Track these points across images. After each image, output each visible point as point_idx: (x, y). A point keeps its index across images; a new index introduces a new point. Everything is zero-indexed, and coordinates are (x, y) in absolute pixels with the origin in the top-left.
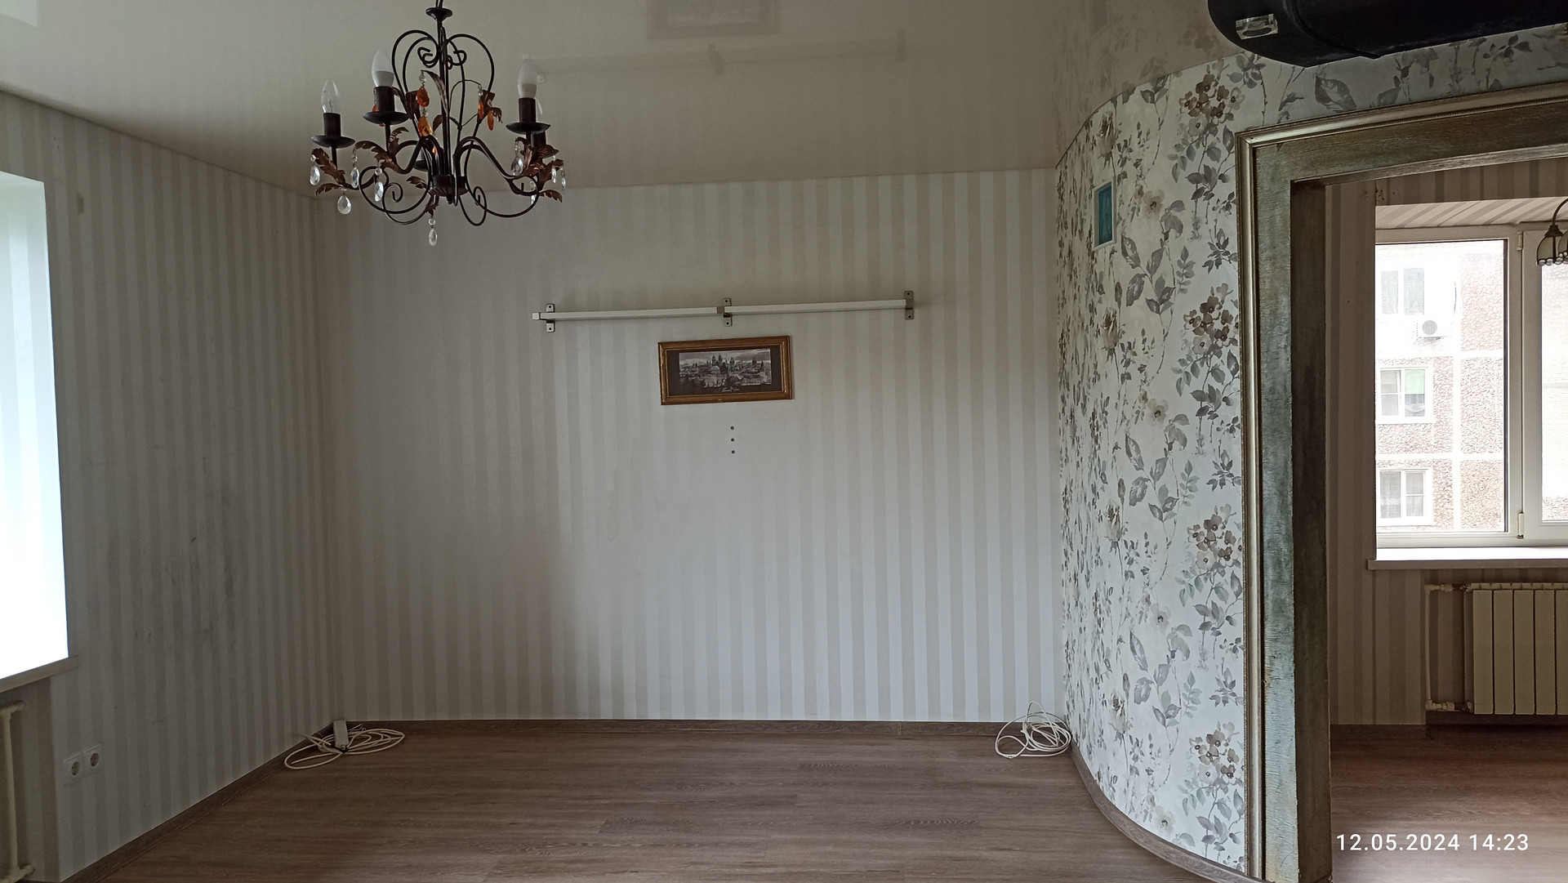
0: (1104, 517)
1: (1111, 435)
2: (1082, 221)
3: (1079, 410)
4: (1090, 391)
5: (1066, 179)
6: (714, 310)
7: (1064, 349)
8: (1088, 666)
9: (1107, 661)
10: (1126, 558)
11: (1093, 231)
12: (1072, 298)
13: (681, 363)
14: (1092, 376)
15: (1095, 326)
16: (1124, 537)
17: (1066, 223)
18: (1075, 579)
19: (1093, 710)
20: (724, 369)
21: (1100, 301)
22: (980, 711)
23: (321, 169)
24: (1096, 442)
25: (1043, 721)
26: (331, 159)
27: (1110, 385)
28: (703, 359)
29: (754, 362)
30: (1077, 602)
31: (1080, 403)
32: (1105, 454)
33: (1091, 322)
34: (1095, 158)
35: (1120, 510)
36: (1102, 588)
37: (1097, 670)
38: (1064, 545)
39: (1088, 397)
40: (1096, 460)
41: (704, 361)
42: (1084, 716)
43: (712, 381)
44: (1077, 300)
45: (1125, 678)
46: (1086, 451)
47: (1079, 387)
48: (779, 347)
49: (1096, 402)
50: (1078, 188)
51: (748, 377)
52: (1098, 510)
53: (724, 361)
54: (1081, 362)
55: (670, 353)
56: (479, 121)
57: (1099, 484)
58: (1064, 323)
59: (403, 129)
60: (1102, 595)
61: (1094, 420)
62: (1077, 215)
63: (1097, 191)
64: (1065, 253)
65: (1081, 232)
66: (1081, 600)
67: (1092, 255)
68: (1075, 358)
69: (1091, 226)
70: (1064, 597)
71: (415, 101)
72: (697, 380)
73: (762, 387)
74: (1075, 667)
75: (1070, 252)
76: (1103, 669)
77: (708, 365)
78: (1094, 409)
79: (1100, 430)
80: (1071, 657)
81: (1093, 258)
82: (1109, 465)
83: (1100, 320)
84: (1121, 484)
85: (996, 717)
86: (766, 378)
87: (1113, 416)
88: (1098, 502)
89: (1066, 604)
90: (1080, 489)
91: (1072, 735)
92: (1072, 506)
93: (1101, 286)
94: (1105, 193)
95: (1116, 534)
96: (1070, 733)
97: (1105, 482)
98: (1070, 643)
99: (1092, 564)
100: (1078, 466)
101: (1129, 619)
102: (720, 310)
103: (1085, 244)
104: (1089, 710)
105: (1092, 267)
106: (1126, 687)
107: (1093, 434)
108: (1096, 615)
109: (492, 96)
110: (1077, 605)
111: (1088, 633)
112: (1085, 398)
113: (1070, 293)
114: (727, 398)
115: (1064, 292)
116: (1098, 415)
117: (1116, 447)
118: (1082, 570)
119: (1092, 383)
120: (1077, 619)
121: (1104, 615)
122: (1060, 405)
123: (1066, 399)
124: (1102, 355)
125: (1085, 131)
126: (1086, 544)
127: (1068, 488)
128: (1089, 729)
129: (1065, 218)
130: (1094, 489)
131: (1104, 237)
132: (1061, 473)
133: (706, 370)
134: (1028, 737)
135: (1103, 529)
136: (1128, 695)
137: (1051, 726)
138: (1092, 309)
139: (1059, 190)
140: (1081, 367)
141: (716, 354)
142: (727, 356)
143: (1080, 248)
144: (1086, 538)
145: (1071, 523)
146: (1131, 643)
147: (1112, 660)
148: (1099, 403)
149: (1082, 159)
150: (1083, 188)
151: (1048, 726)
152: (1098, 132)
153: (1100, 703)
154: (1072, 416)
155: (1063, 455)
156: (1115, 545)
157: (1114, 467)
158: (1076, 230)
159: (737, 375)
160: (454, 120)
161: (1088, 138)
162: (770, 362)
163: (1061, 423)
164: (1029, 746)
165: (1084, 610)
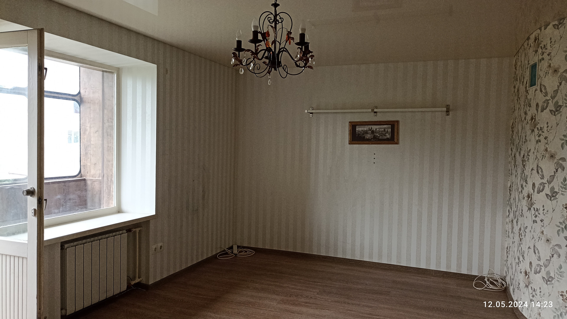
0: (525, 197)
1: (531, 164)
2: (524, 77)
3: (517, 154)
4: (522, 146)
5: (518, 61)
6: (370, 110)
7: (513, 129)
8: (515, 257)
9: (523, 256)
10: (534, 215)
11: (528, 82)
12: (518, 109)
13: (357, 129)
14: (524, 140)
15: (527, 120)
16: (533, 206)
17: (517, 79)
18: (512, 222)
19: (516, 275)
20: (373, 132)
21: (529, 110)
22: (468, 270)
23: (235, 59)
24: (524, 167)
25: (495, 277)
26: (238, 56)
27: (531, 145)
28: (366, 128)
29: (384, 130)
30: (512, 231)
31: (518, 151)
32: (527, 172)
33: (525, 119)
34: (531, 52)
35: (533, 195)
36: (523, 226)
37: (519, 259)
38: (508, 208)
39: (522, 149)
40: (524, 174)
41: (365, 129)
42: (512, 277)
43: (368, 136)
44: (520, 110)
45: (531, 263)
46: (519, 171)
47: (518, 145)
48: (394, 125)
49: (525, 151)
50: (523, 65)
51: (382, 135)
52: (523, 195)
53: (373, 129)
54: (520, 134)
55: (353, 126)
56: (286, 42)
57: (524, 184)
58: (514, 119)
59: (260, 45)
60: (522, 229)
61: (523, 158)
62: (522, 76)
63: (530, 66)
64: (516, 90)
65: (523, 82)
66: (514, 230)
67: (527, 91)
68: (518, 133)
69: (527, 80)
70: (507, 229)
71: (265, 36)
72: (362, 135)
73: (388, 139)
74: (510, 256)
75: (518, 90)
76: (521, 259)
77: (367, 131)
78: (524, 154)
79: (526, 162)
80: (509, 253)
81: (527, 93)
82: (529, 176)
83: (529, 118)
84: (534, 185)
85: (475, 273)
86: (388, 136)
87: (532, 157)
88: (523, 191)
89: (508, 231)
90: (516, 186)
91: (507, 284)
92: (513, 193)
93: (530, 104)
94: (534, 67)
95: (530, 204)
96: (506, 283)
97: (527, 183)
98: (508, 248)
99: (519, 216)
100: (516, 176)
101: (534, 240)
102: (373, 110)
103: (524, 87)
104: (514, 274)
105: (527, 96)
106: (531, 267)
107: (523, 164)
108: (519, 237)
109: (291, 33)
110: (512, 232)
111: (516, 244)
112: (520, 149)
113: (517, 106)
114: (373, 143)
115: (514, 106)
116: (525, 156)
117: (532, 169)
118: (515, 218)
119: (524, 143)
120: (512, 238)
121: (523, 237)
122: (510, 152)
123: (513, 149)
124: (529, 132)
125: (527, 41)
126: (517, 208)
127: (512, 186)
128: (514, 282)
129: (517, 76)
130: (522, 186)
131: (533, 84)
132: (509, 179)
133: (366, 132)
134: (487, 282)
135: (524, 203)
136: (531, 270)
137: (498, 279)
138: (526, 113)
139: (515, 66)
140: (519, 136)
141: (370, 127)
142: (374, 127)
143: (522, 89)
144: (517, 205)
145: (512, 199)
146: (534, 250)
147: (525, 255)
148: (526, 151)
149: (525, 53)
150: (525, 65)
151: (496, 279)
152: (532, 42)
153: (519, 272)
154: (515, 156)
155: (510, 172)
156: (529, 209)
157: (531, 178)
158: (521, 81)
159: (378, 135)
160: (278, 42)
161: (528, 44)
162: (390, 130)
163: (510, 159)
164: (487, 286)
165: (515, 235)
